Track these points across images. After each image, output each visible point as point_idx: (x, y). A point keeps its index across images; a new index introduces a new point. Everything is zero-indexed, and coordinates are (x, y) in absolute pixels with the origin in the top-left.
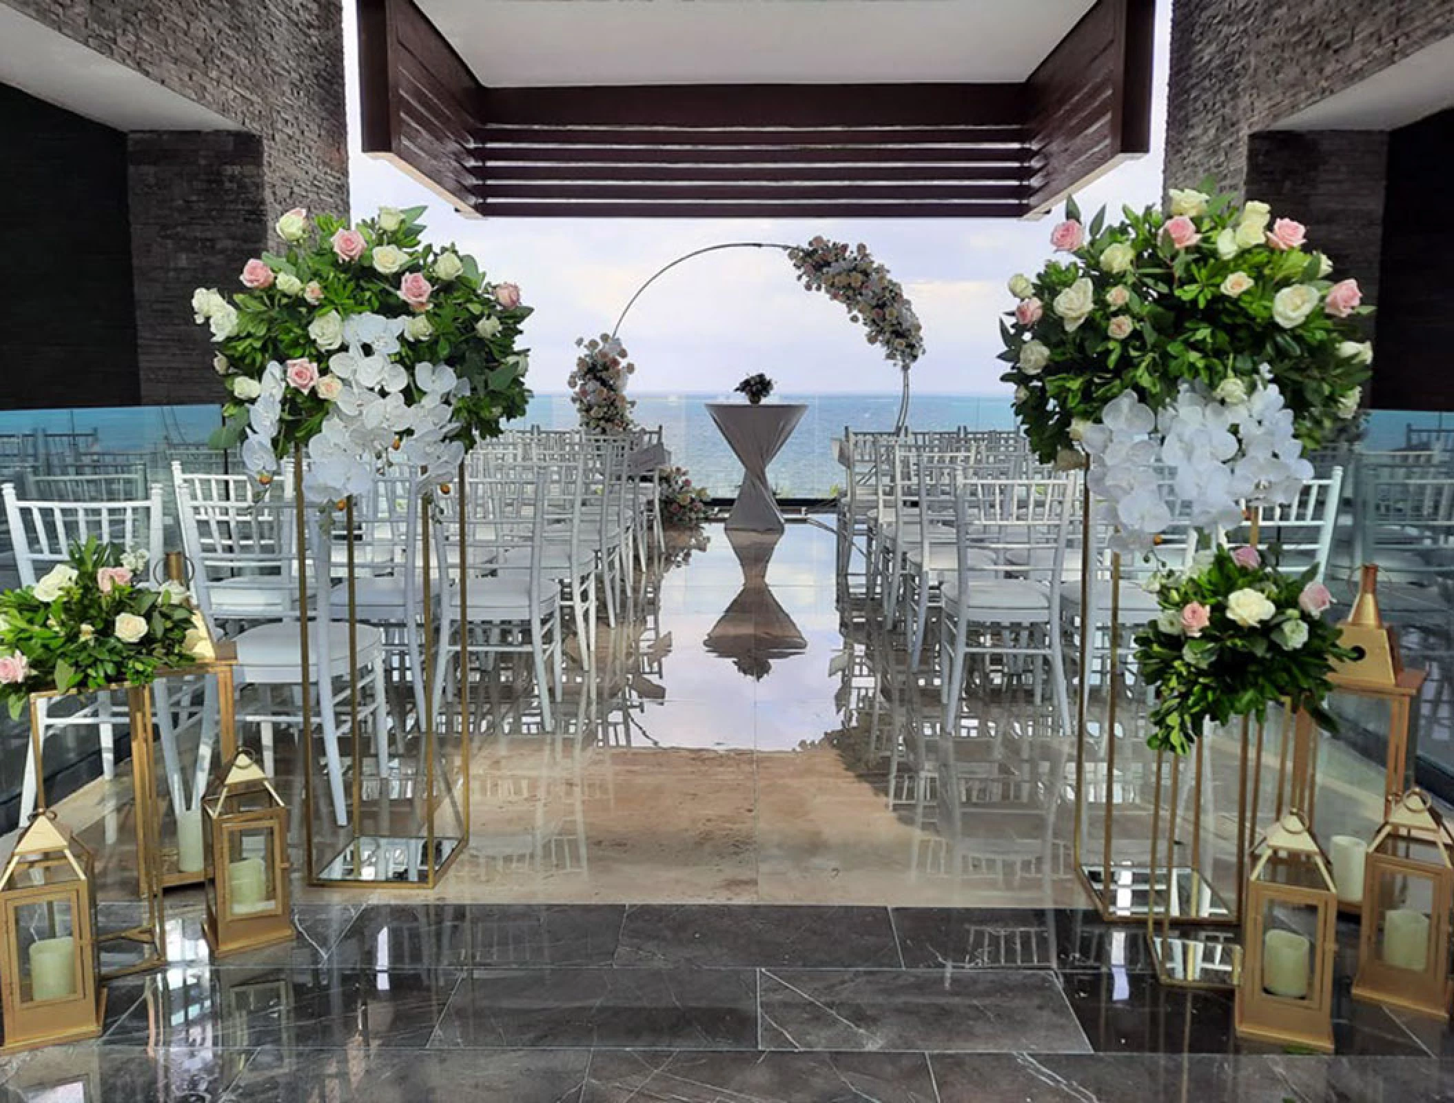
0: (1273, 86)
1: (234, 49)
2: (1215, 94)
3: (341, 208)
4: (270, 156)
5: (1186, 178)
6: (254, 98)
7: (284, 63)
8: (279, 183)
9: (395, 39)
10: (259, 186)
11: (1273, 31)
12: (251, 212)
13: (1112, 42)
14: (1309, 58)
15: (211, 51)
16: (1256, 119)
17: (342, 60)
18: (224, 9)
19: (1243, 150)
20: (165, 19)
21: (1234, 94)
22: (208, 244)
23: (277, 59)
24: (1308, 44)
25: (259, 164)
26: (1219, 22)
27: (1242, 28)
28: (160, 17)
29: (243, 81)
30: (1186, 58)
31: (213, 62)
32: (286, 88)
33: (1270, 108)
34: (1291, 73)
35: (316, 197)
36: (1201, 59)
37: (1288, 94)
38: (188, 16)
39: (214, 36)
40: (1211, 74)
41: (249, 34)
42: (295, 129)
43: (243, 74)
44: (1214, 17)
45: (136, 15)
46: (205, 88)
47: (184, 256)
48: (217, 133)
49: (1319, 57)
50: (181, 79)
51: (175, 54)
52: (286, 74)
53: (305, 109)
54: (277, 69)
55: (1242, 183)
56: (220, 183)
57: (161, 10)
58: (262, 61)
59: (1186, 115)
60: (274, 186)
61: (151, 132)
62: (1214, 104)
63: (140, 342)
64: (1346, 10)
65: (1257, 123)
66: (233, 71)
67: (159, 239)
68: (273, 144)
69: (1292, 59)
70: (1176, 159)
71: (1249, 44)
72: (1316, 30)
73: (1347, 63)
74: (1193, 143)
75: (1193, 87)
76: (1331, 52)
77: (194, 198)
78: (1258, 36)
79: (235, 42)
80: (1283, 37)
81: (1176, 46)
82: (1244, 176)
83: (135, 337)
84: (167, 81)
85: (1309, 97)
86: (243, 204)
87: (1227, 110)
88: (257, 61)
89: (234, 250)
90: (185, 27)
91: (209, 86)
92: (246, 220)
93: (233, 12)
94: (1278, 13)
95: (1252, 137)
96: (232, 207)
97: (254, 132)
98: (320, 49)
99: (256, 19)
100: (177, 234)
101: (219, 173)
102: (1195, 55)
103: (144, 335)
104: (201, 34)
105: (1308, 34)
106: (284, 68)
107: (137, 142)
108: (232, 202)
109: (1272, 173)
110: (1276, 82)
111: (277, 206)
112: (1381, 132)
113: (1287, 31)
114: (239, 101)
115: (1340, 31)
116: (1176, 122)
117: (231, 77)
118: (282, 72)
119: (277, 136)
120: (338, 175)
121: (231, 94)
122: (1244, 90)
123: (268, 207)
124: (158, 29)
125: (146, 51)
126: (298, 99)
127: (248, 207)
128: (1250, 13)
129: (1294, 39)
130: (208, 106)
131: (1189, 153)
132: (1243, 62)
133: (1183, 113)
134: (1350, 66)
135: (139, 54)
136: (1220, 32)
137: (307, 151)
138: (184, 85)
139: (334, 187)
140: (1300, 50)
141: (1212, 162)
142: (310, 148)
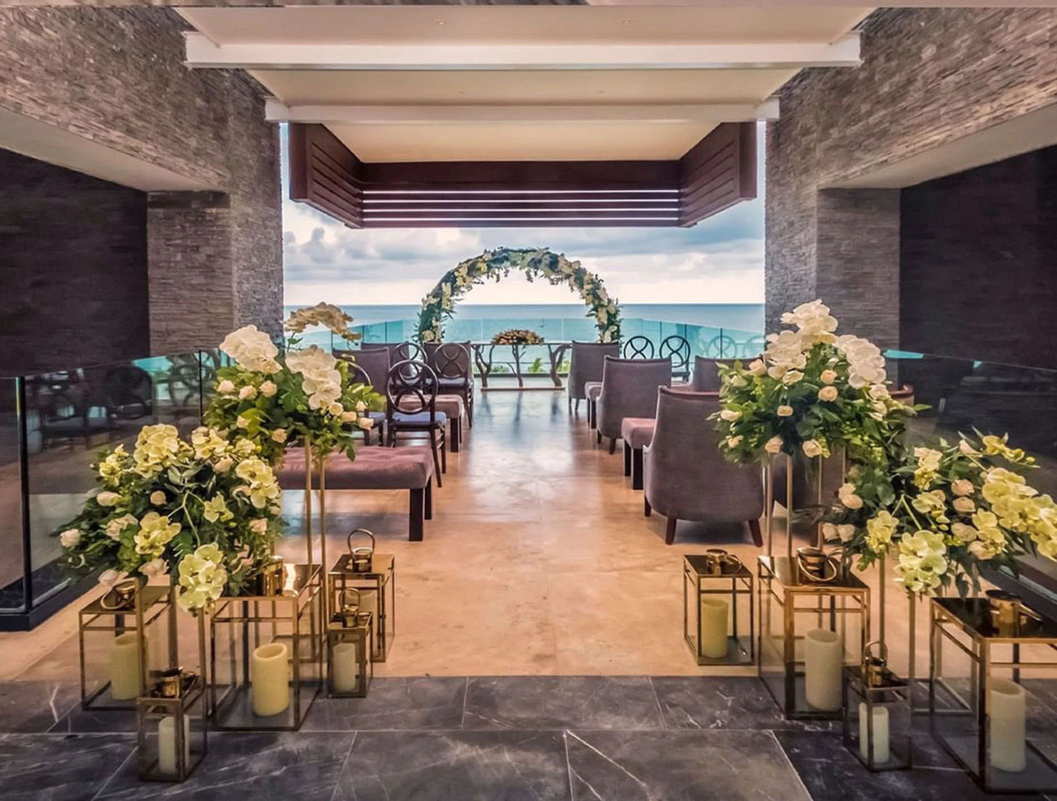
1: (214, 150)
4: (234, 203)
5: (780, 210)
8: (239, 216)
9: (310, 143)
10: (227, 218)
12: (222, 232)
13: (731, 143)
19: (816, 197)
21: (807, 169)
22: (195, 248)
24: (852, 147)
25: (228, 207)
27: (810, 137)
28: (169, 136)
31: (201, 157)
32: (246, 168)
36: (785, 151)
37: (841, 171)
38: (186, 135)
47: (180, 255)
48: (203, 192)
53: (257, 178)
55: (815, 214)
56: (203, 217)
60: (236, 218)
61: (162, 191)
62: (795, 174)
63: (151, 300)
67: (165, 246)
68: (236, 197)
71: (814, 145)
74: (783, 193)
76: (867, 151)
79: (215, 146)
80: (836, 143)
82: (817, 210)
83: (147, 298)
86: (217, 227)
87: (804, 178)
91: (198, 170)
92: (219, 236)
93: (214, 132)
95: (821, 191)
97: (225, 192)
98: (266, 148)
100: (176, 243)
101: (203, 212)
102: (782, 149)
103: (153, 296)
105: (852, 141)
106: (244, 158)
107: (153, 197)
108: (210, 227)
111: (237, 228)
112: (896, 189)
114: (216, 176)
119: (238, 193)
121: (211, 173)
123: (231, 229)
127: (220, 229)
129: (843, 144)
132: (811, 154)
137: (257, 199)
138: (183, 170)
141: (795, 203)
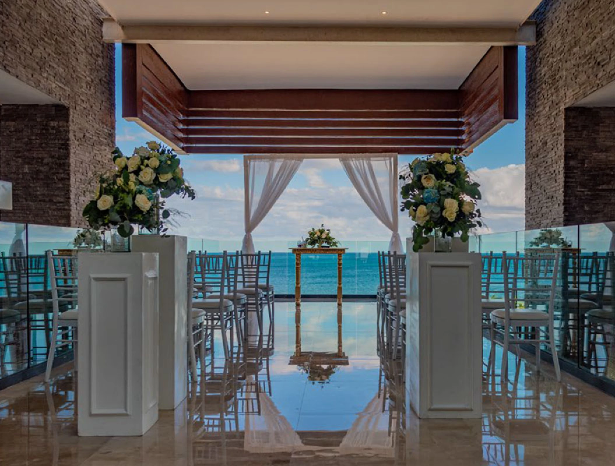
0: (575, 84)
1: (57, 64)
2: (548, 90)
3: (111, 146)
4: (73, 117)
5: (537, 131)
6: (66, 88)
7: (83, 73)
8: (77, 131)
9: (141, 64)
10: (68, 132)
11: (573, 58)
12: (63, 144)
13: (497, 67)
14: (590, 70)
15: (44, 64)
16: (567, 100)
17: (114, 73)
18: (52, 44)
19: (563, 116)
20: (20, 46)
21: (557, 90)
22: (40, 160)
23: (79, 70)
24: (589, 64)
25: (67, 121)
26: (548, 57)
27: (559, 58)
28: (18, 45)
29: (60, 79)
30: (533, 74)
31: (45, 69)
32: (84, 85)
33: (573, 95)
34: (582, 78)
35: (97, 139)
36: (541, 74)
37: (582, 88)
38: (33, 46)
39: (46, 56)
40: (545, 81)
41: (65, 57)
42: (87, 105)
43: (61, 76)
44: (545, 54)
45: (4, 43)
46: (40, 81)
47: (27, 166)
48: (47, 106)
49: (595, 70)
50: (27, 76)
51: (24, 64)
52: (84, 78)
53: (94, 95)
54: (79, 75)
55: (562, 132)
56: (47, 130)
57: (18, 42)
58: (71, 71)
59: (535, 102)
60: (75, 132)
61: (13, 105)
62: (548, 95)
64: (606, 46)
65: (568, 102)
66: (55, 74)
67: (14, 158)
68: (75, 111)
69: (582, 71)
70: (531, 123)
71: (562, 65)
72: (593, 56)
73: (608, 71)
74: (539, 114)
75: (537, 88)
76: (600, 66)
77: (34, 138)
78: (566, 62)
79: (57, 60)
80: (578, 61)
81: (528, 69)
82: (563, 129)
84: (20, 76)
85: (591, 89)
86: (58, 140)
87: (554, 98)
88: (68, 70)
89: (53, 163)
90: (31, 51)
91: (42, 81)
92: (59, 148)
93: (57, 46)
94: (575, 50)
95: (567, 110)
96: (53, 142)
97: (66, 105)
98: (102, 67)
99: (69, 50)
100: (24, 155)
101: (46, 125)
102: (537, 73)
104: (39, 55)
105: (590, 58)
106: (83, 75)
108: (52, 140)
109: (577, 127)
110: (576, 82)
111: (76, 142)
113: (580, 58)
114: (58, 89)
115: (604, 56)
116: (531, 105)
117: (54, 77)
118: (82, 77)
119: (77, 108)
120: (110, 129)
121: (54, 85)
122: (561, 87)
123: (71, 142)
124: (16, 51)
125: (9, 61)
126: (90, 90)
127: (60, 142)
128: (562, 51)
129: (583, 62)
130: (41, 90)
131: (537, 120)
132: (560, 74)
133: (533, 100)
134: (609, 72)
135: (5, 62)
136: (548, 61)
137: (93, 116)
138: (28, 79)
139: (107, 135)
140: (586, 66)
141: (548, 123)
142: (95, 115)
